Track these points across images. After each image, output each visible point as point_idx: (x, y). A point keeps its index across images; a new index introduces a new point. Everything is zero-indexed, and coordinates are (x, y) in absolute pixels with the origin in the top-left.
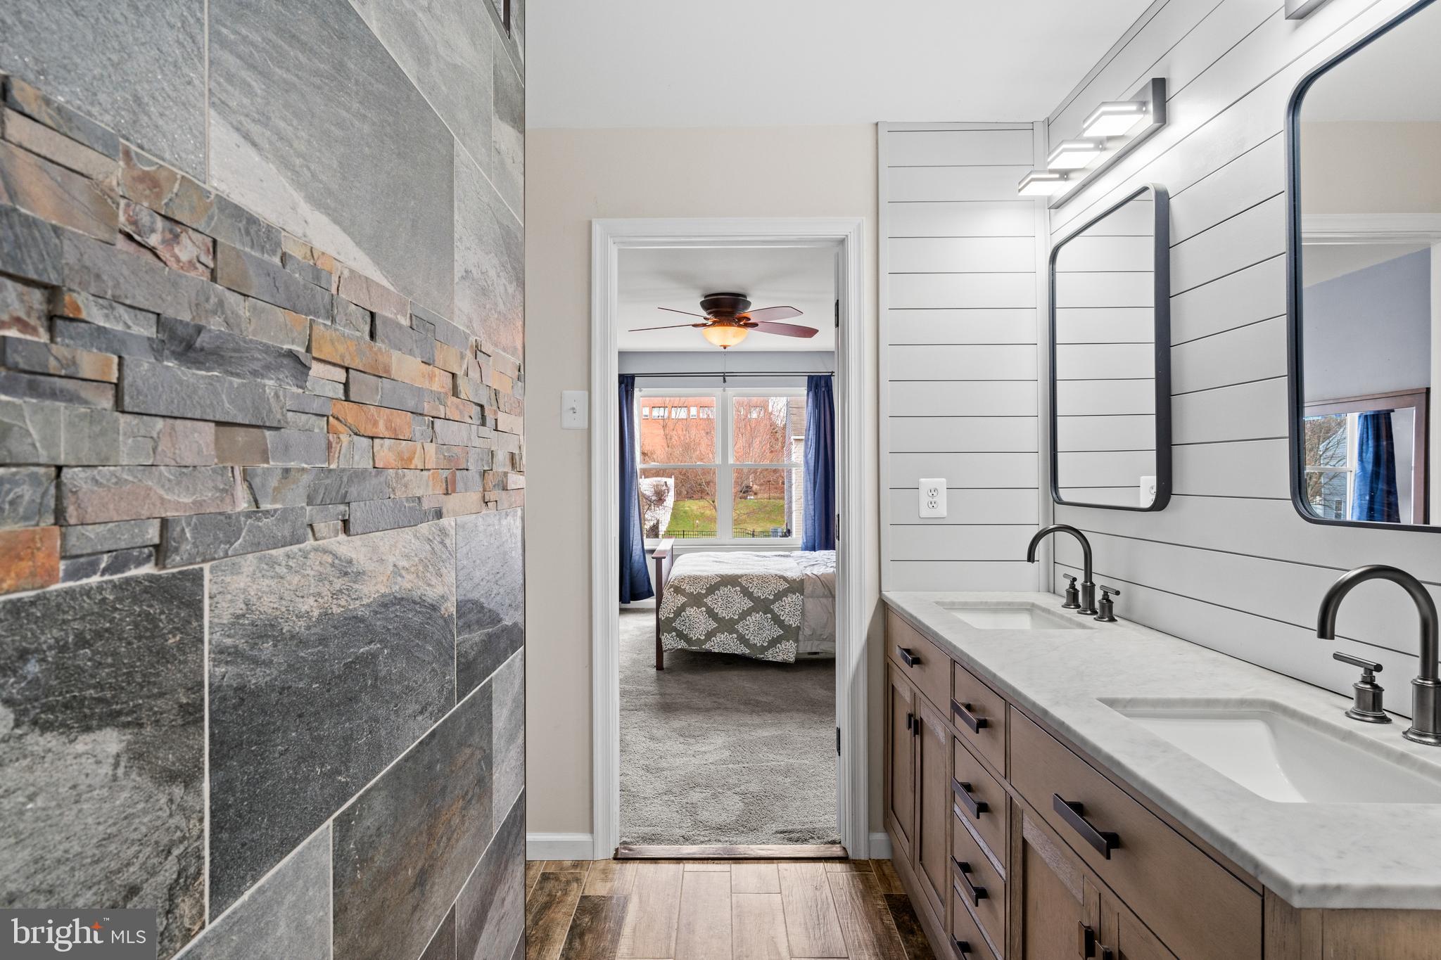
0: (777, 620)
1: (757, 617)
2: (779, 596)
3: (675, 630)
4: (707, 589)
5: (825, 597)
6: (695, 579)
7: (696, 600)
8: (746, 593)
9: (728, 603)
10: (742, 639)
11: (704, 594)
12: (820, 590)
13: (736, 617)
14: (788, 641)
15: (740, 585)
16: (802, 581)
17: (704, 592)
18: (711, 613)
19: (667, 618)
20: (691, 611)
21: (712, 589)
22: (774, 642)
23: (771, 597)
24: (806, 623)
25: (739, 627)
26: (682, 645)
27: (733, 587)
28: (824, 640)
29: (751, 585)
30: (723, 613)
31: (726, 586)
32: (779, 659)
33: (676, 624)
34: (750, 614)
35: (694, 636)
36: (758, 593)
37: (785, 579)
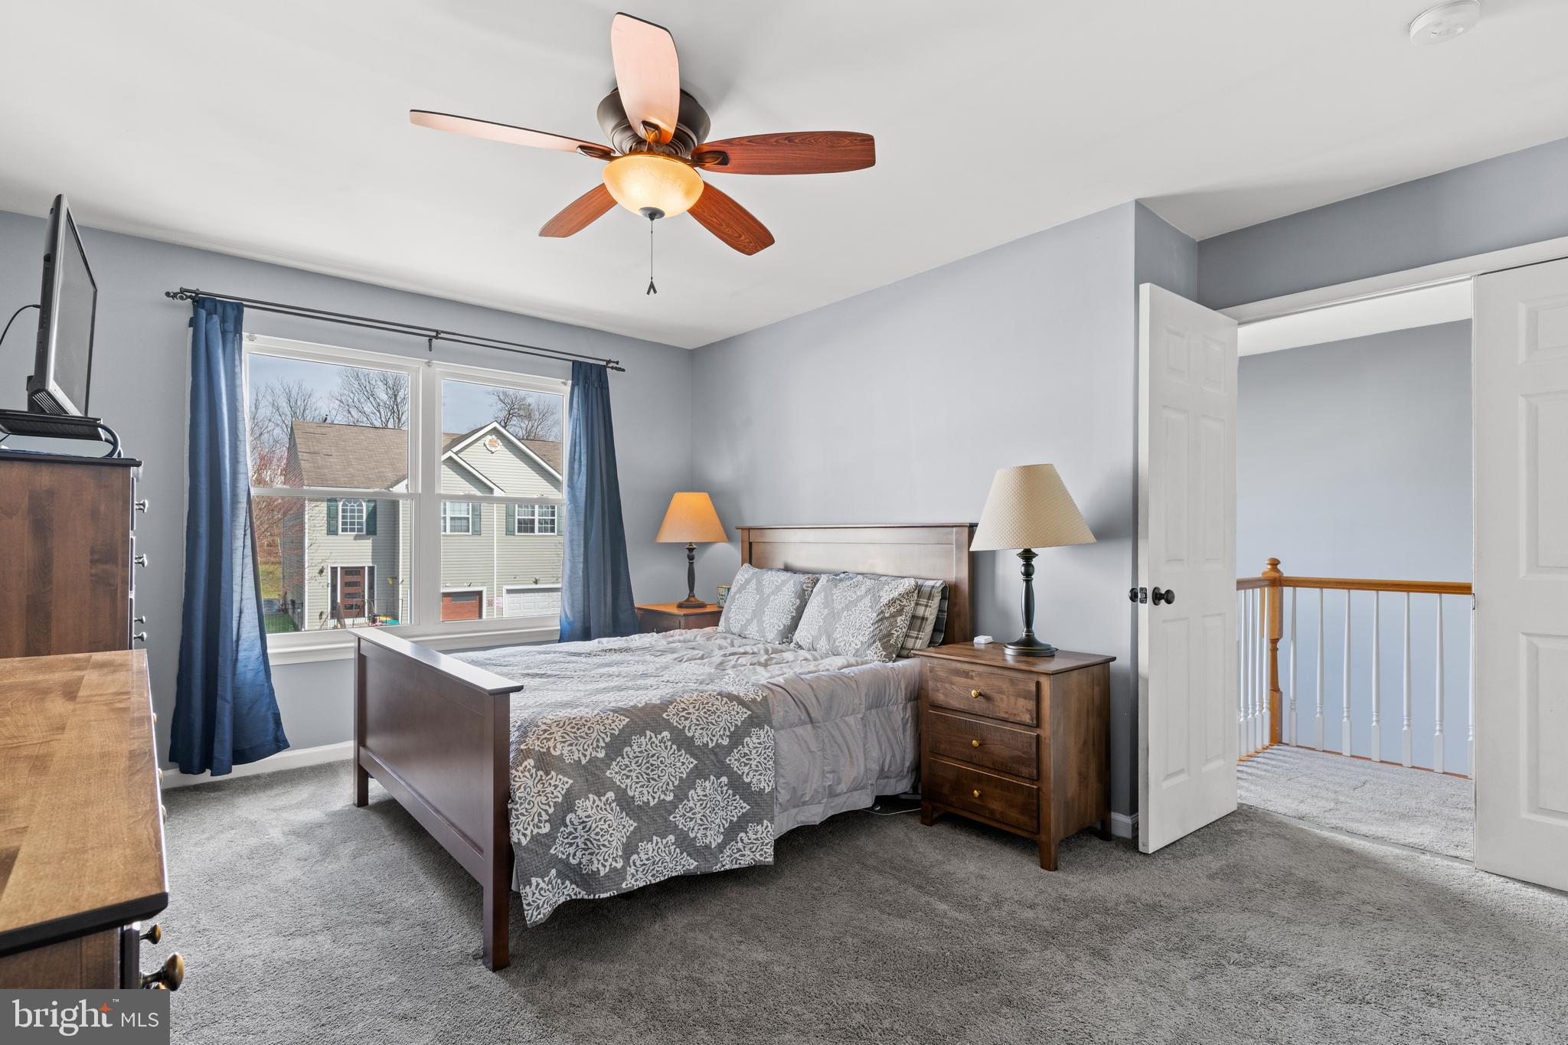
0: (738, 786)
1: (706, 787)
2: (737, 738)
3: (555, 861)
4: (608, 746)
5: (802, 723)
6: (576, 728)
7: (592, 777)
8: (683, 741)
9: (650, 769)
10: (685, 843)
11: (602, 760)
12: (795, 713)
13: (670, 797)
14: (760, 822)
15: (668, 727)
16: (765, 698)
17: (601, 755)
18: (625, 803)
19: (535, 839)
20: (587, 806)
21: (616, 746)
22: (733, 831)
23: (725, 742)
24: (782, 780)
25: (677, 818)
26: (571, 891)
27: (657, 732)
28: (804, 803)
29: (687, 723)
30: (643, 795)
31: (643, 734)
32: (745, 862)
33: (557, 850)
34: (693, 786)
35: (601, 867)
36: (701, 738)
37: (741, 702)
